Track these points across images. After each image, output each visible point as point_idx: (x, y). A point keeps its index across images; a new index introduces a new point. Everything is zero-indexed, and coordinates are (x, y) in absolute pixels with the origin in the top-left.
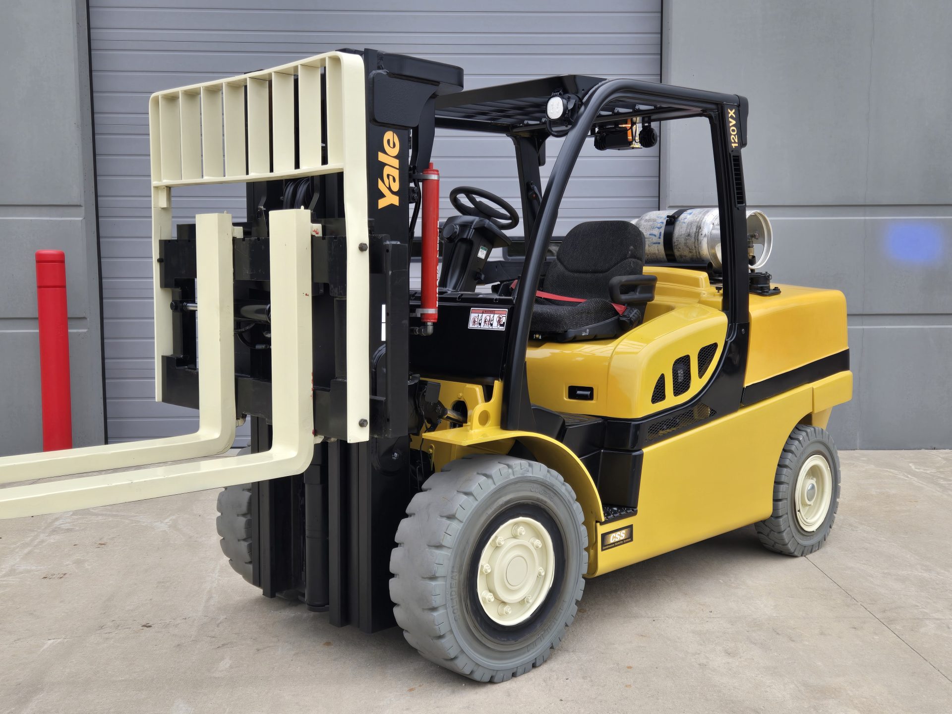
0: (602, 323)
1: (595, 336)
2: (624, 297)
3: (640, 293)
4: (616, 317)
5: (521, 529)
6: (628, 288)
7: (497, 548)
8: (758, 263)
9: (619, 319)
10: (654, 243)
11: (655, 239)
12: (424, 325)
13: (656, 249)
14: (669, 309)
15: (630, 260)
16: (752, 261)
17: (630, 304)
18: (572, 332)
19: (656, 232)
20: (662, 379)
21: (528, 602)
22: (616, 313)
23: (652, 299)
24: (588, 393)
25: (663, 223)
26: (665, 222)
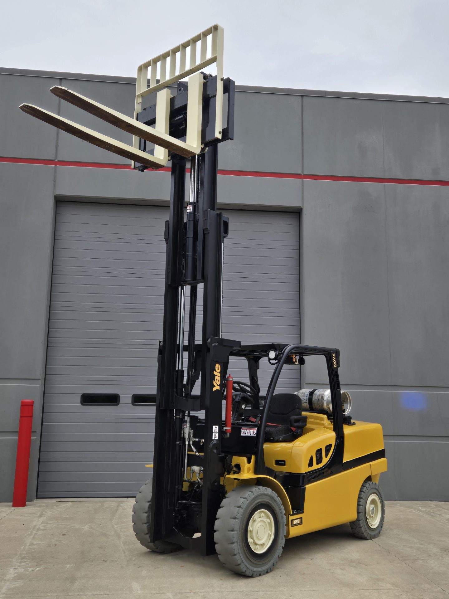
0: (287, 435)
1: (285, 440)
2: (296, 424)
3: (301, 423)
4: (292, 433)
5: (263, 514)
6: (297, 421)
7: (254, 521)
8: (346, 412)
9: (293, 433)
10: (305, 403)
11: (305, 401)
12: (226, 434)
13: (305, 405)
14: (312, 430)
15: (297, 410)
16: (344, 411)
17: (298, 427)
18: (276, 438)
19: (305, 398)
20: (312, 458)
21: (265, 545)
22: (292, 431)
23: (306, 425)
24: (284, 463)
25: (308, 394)
26: (309, 394)
